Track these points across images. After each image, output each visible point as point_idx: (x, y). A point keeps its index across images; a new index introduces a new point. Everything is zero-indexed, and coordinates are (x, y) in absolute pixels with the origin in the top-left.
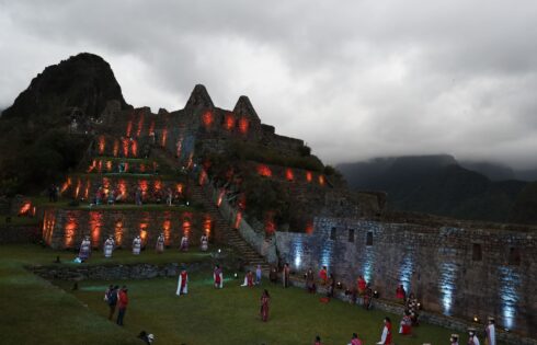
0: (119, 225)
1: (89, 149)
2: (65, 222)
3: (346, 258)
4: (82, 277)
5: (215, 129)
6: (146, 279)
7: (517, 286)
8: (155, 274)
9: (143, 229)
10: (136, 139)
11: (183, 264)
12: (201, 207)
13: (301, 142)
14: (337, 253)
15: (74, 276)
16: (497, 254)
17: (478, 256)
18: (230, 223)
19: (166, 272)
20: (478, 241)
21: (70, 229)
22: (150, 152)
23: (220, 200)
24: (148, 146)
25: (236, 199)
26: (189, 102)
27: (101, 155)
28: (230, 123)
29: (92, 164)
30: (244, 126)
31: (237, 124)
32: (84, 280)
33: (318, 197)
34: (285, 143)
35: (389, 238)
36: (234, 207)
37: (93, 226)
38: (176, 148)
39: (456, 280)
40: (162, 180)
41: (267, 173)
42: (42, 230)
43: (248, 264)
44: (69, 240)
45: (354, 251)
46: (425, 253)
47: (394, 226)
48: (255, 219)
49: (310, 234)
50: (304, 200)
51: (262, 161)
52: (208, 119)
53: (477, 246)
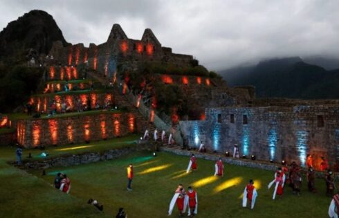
0: (70, 127)
1: (44, 77)
2: (32, 129)
3: (230, 135)
4: (48, 166)
5: (130, 54)
6: (92, 163)
8: (98, 159)
9: (87, 128)
10: (76, 66)
11: (116, 150)
12: (125, 109)
13: (190, 57)
14: (224, 132)
15: (42, 166)
16: (335, 121)
17: (321, 124)
18: (147, 118)
19: (106, 156)
20: (320, 114)
21: (36, 134)
22: (86, 74)
23: (138, 103)
24: (84, 71)
25: (149, 101)
26: (110, 37)
27: (53, 80)
28: (140, 49)
29: (46, 87)
30: (150, 50)
31: (145, 49)
32: (50, 168)
33: (207, 94)
34: (180, 59)
35: (259, 118)
36: (148, 107)
37: (52, 130)
38: (104, 70)
39: (308, 142)
40: (96, 93)
41: (169, 80)
42: (17, 136)
43: (162, 145)
44: (36, 141)
45: (235, 129)
46: (284, 126)
47: (262, 109)
48: (164, 113)
49: (203, 120)
50: (197, 97)
51: (165, 73)
52: (124, 47)
53: (320, 117)
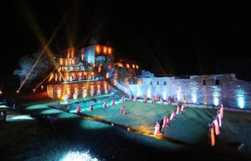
0: (76, 88)
2: (56, 89)
3: (156, 90)
5: (101, 53)
7: (219, 91)
16: (211, 82)
17: (204, 84)
18: (112, 84)
20: (204, 79)
21: (59, 92)
23: (107, 76)
25: (113, 75)
30: (110, 51)
31: (107, 51)
32: (70, 109)
36: (113, 78)
37: (67, 90)
39: (197, 92)
42: (47, 93)
44: (59, 96)
45: (159, 88)
52: (98, 49)
